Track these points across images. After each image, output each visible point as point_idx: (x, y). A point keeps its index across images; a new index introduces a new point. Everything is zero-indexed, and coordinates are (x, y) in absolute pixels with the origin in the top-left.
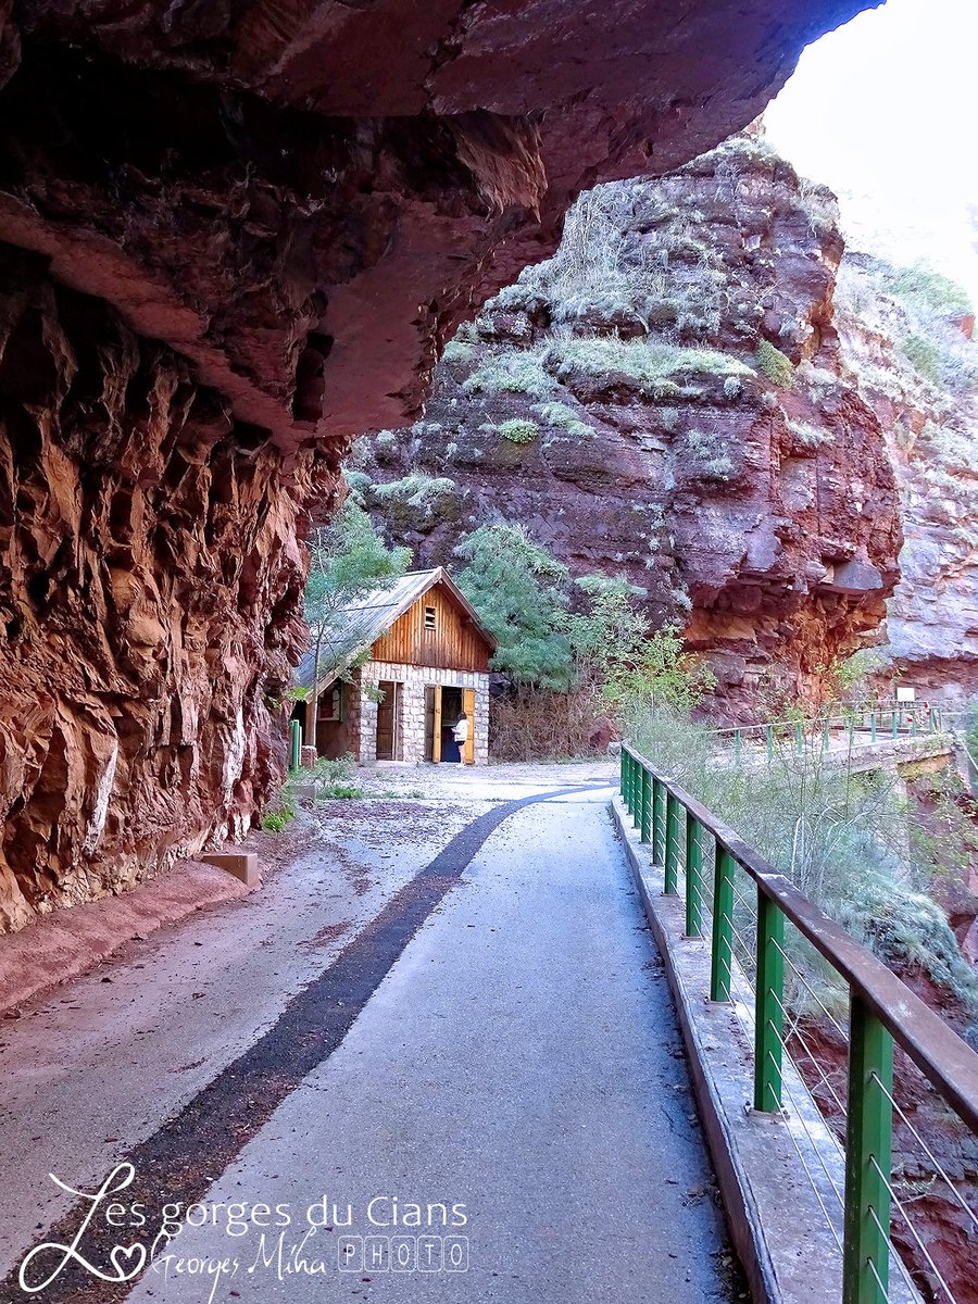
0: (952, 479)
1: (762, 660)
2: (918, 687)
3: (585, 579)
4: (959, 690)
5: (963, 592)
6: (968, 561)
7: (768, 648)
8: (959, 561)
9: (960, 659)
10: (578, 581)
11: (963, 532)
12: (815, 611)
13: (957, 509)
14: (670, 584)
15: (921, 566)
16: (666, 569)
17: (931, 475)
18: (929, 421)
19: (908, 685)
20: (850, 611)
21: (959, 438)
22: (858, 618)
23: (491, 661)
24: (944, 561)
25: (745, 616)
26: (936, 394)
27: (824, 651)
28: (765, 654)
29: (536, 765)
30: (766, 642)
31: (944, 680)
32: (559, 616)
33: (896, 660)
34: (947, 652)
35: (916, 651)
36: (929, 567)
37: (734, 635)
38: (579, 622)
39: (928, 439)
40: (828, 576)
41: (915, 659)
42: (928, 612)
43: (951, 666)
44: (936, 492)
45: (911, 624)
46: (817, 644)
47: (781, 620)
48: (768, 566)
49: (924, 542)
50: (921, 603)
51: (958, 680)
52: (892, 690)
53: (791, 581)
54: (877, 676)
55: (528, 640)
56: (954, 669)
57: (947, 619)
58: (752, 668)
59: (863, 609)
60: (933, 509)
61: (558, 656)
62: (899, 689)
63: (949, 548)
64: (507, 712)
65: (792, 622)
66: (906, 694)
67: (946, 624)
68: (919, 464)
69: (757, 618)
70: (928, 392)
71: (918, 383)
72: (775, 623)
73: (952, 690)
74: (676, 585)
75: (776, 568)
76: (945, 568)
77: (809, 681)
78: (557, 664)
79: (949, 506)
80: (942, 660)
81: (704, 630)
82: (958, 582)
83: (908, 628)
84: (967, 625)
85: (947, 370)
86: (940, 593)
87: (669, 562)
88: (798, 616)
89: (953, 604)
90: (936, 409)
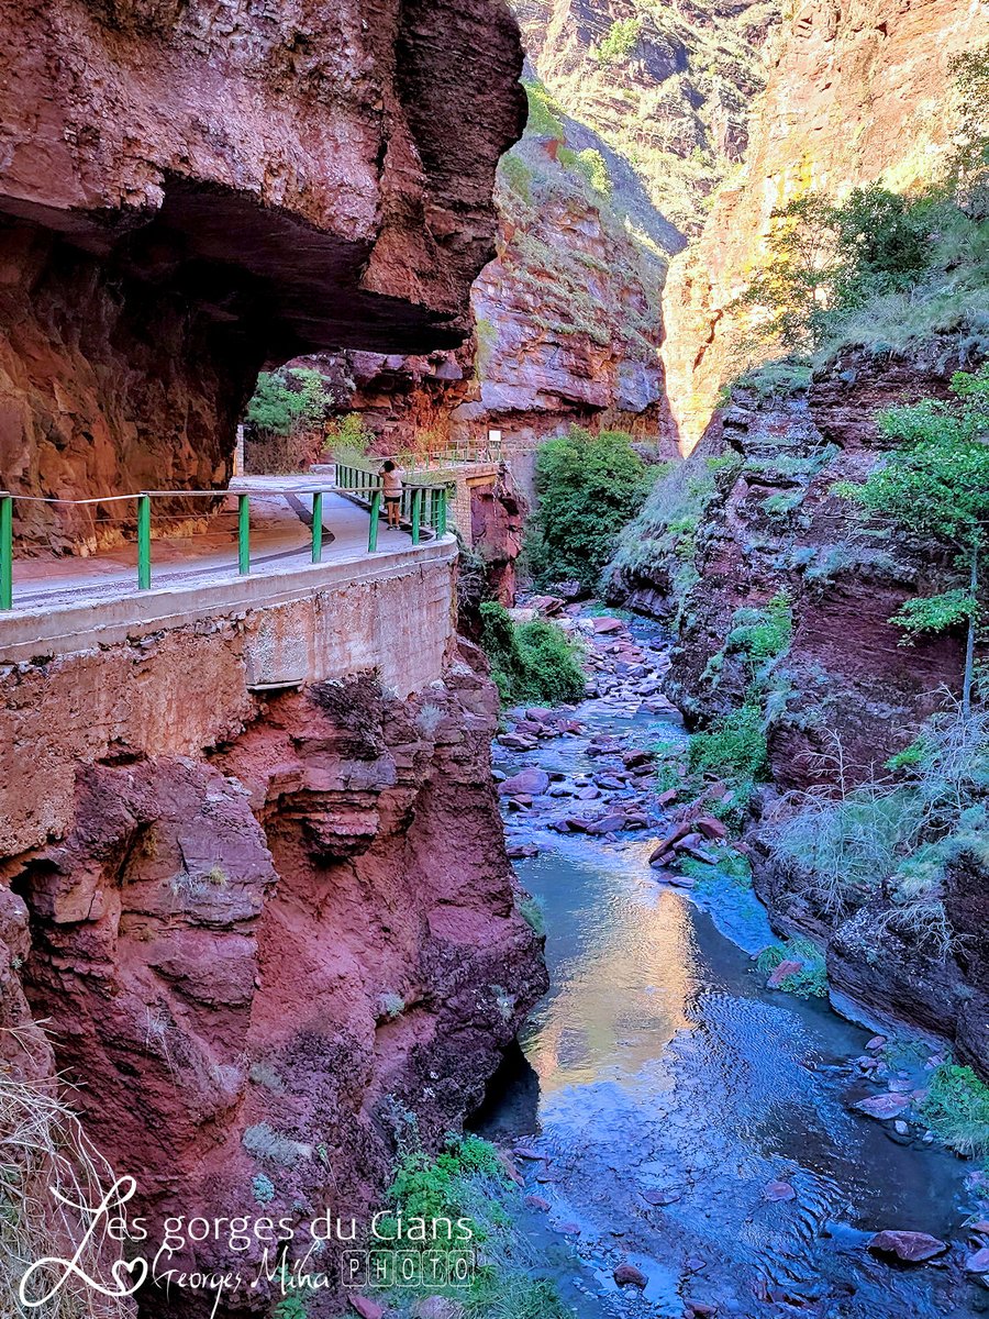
0: (531, 277)
1: (394, 419)
2: (503, 430)
3: (295, 369)
4: (532, 433)
5: (536, 362)
6: (540, 339)
7: (398, 413)
8: (534, 340)
9: (533, 410)
10: (290, 371)
11: (537, 318)
12: (425, 391)
13: (534, 301)
14: (343, 375)
15: (508, 342)
16: (342, 366)
17: (517, 274)
18: (518, 229)
19: (497, 429)
20: (446, 389)
21: (539, 245)
22: (450, 393)
23: (246, 418)
24: (524, 340)
25: (385, 393)
26: (523, 208)
27: (431, 413)
28: (396, 415)
29: (272, 477)
30: (397, 408)
31: (522, 425)
32: (282, 393)
33: (488, 411)
34: (524, 406)
35: (503, 404)
36: (513, 344)
37: (379, 404)
38: (290, 395)
39: (516, 244)
40: (432, 371)
41: (501, 410)
42: (512, 377)
43: (527, 415)
44: (520, 287)
45: (499, 384)
46: (426, 409)
47: (405, 396)
48: (398, 366)
49: (510, 325)
50: (507, 369)
51: (531, 426)
52: (485, 432)
53: (411, 374)
54: (475, 422)
55: (265, 406)
56: (528, 418)
57: (524, 381)
58: (389, 423)
59: (454, 387)
60: (518, 300)
61: (283, 417)
62: (491, 432)
63: (527, 330)
64: (253, 447)
65: (411, 397)
66: (495, 435)
67: (525, 386)
68: (509, 266)
69: (392, 394)
70: (518, 205)
71: (511, 198)
72: (402, 397)
73: (527, 432)
74: (347, 375)
75: (402, 368)
76: (524, 344)
77: (421, 431)
78: (282, 420)
79: (529, 298)
80: (521, 413)
81: (361, 400)
82: (533, 355)
83: (497, 388)
84: (538, 387)
85: (536, 185)
86: (521, 362)
87: (343, 362)
88: (415, 394)
89: (529, 371)
90: (524, 220)
